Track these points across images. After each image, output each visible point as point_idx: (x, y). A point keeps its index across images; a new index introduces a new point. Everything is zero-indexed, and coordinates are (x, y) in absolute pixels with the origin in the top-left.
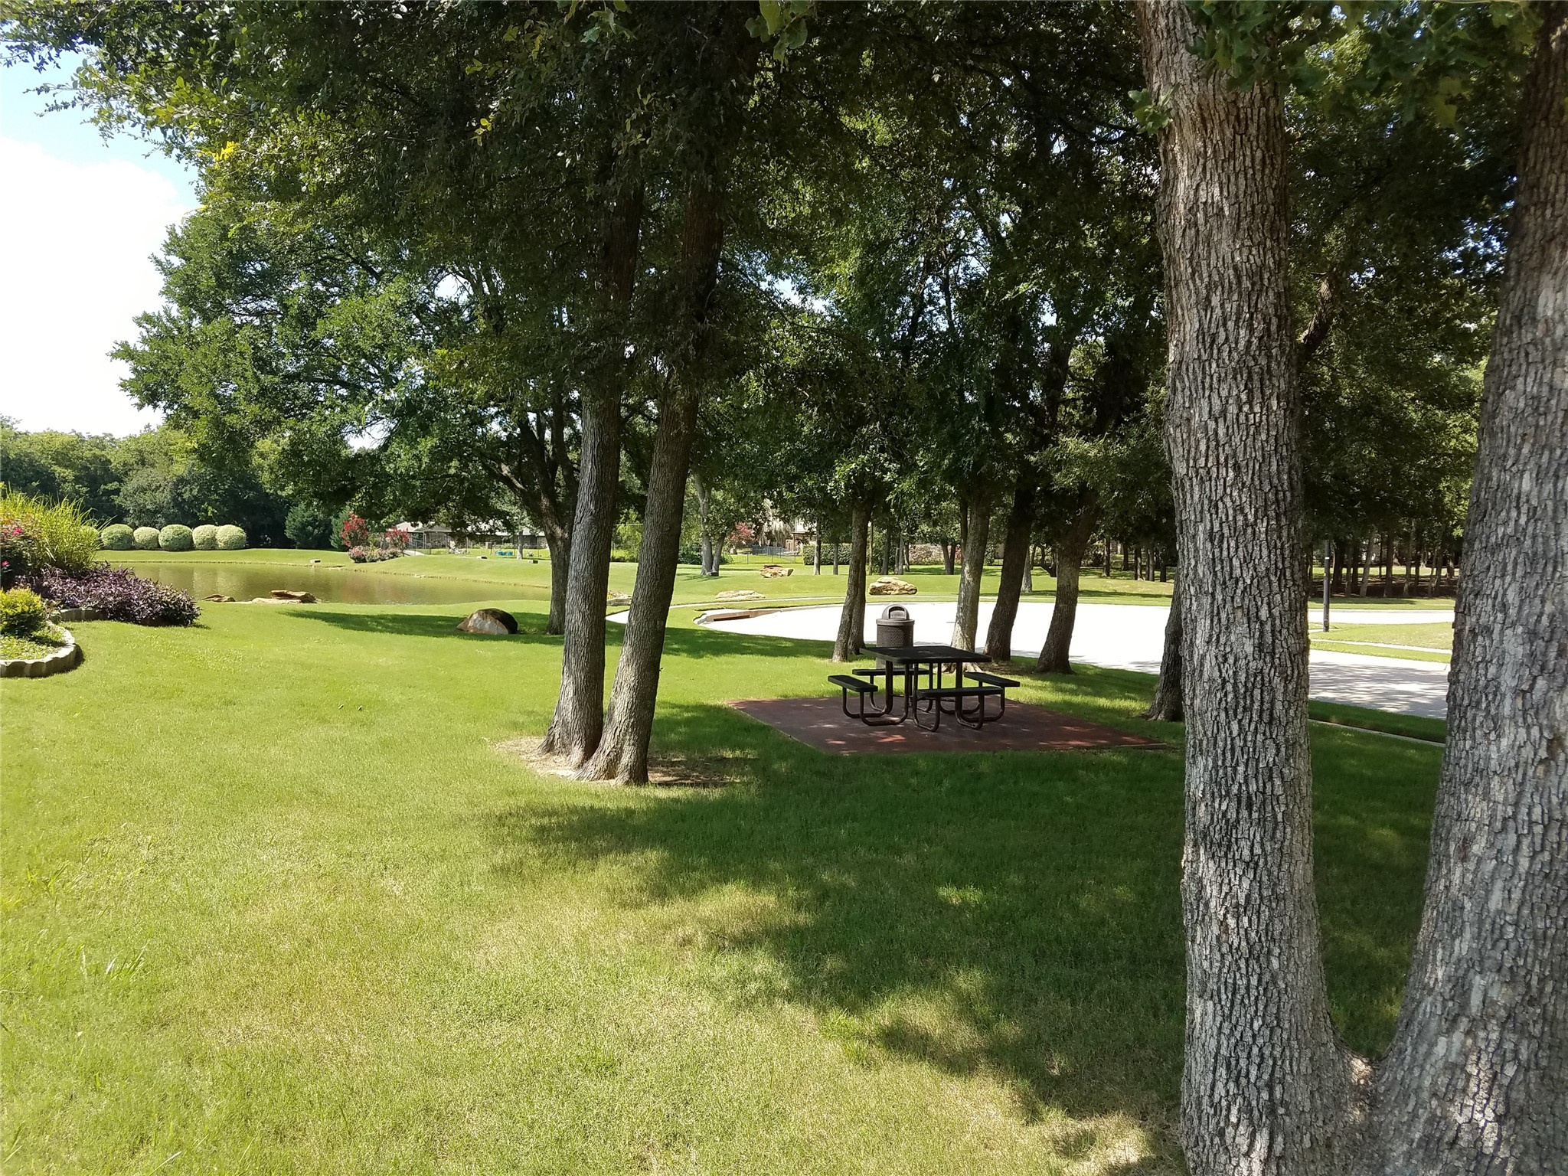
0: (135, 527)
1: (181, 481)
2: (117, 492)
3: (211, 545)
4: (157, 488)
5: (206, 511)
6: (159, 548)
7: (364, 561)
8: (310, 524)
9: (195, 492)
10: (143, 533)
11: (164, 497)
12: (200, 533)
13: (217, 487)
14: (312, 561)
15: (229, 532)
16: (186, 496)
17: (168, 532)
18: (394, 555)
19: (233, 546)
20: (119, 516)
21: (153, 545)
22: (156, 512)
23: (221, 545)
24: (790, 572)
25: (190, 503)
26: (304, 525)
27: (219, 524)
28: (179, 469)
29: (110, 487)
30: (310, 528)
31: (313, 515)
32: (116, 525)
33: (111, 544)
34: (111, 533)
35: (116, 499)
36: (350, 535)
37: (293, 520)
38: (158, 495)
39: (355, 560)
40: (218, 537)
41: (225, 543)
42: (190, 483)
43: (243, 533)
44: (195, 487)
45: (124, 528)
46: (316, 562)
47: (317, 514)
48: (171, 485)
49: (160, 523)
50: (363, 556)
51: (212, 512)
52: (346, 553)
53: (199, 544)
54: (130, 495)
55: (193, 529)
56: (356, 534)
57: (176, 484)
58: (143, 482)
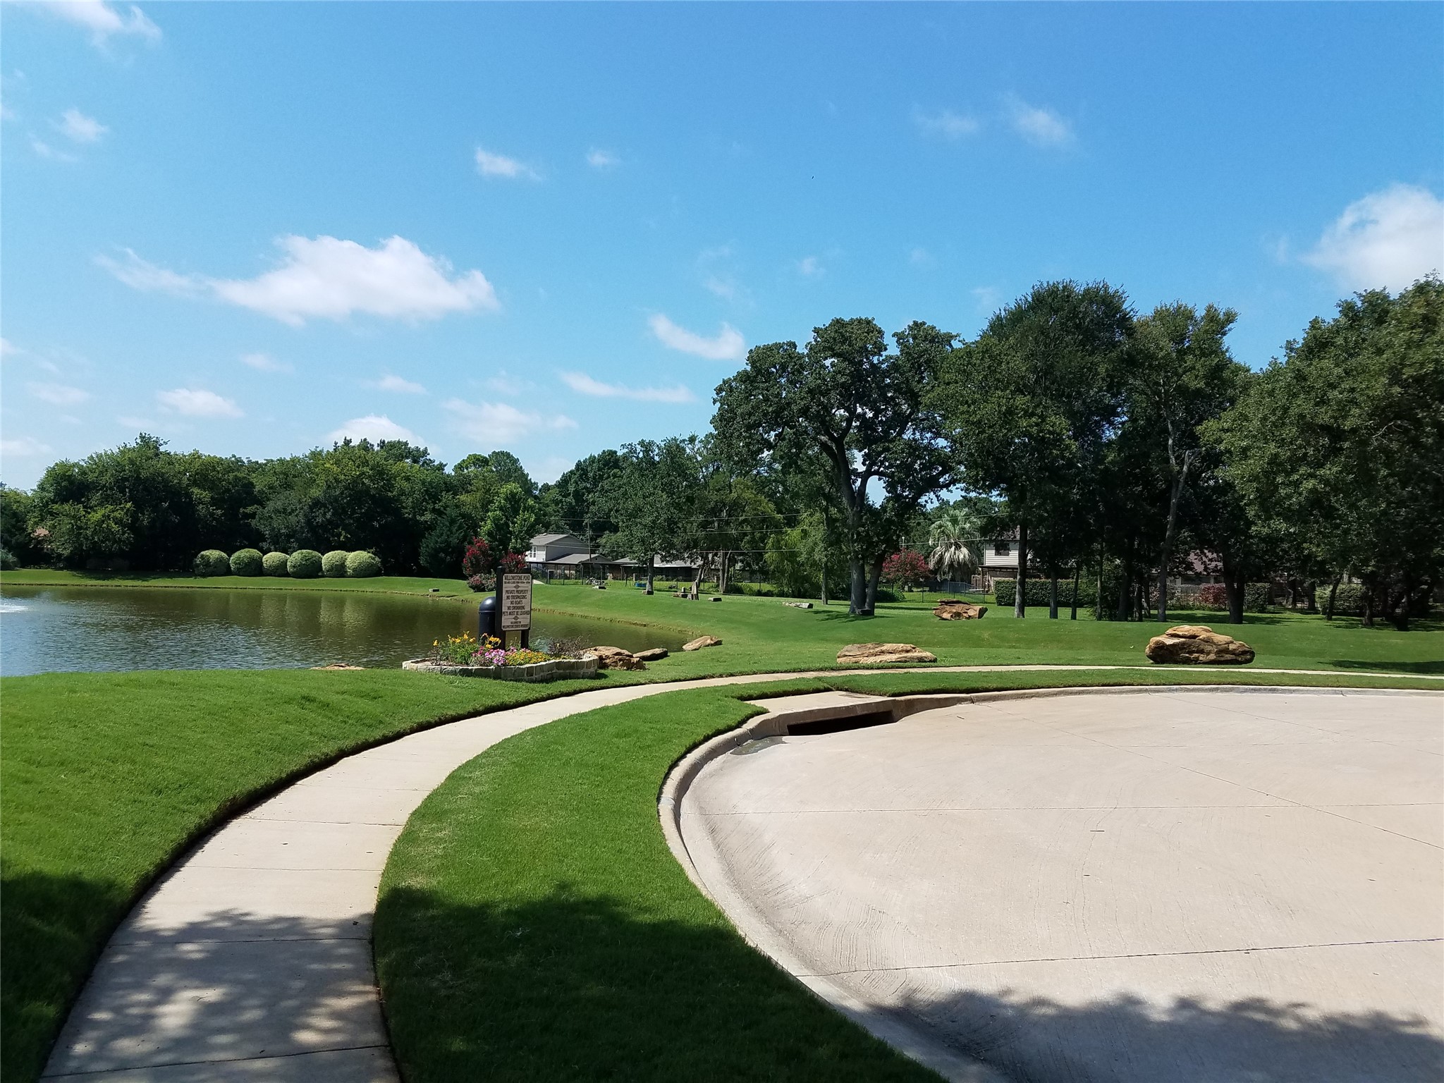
0: (265, 553)
1: (316, 504)
2: (253, 516)
3: (339, 571)
4: (293, 511)
5: (340, 534)
6: (287, 575)
7: (483, 590)
8: (442, 550)
9: (328, 516)
10: (272, 558)
11: (298, 519)
12: (328, 558)
13: (354, 512)
14: (431, 590)
15: (354, 558)
16: (320, 520)
17: (296, 557)
19: (365, 572)
20: (255, 540)
21: (280, 571)
22: (289, 536)
23: (350, 571)
24: (982, 612)
25: (322, 526)
26: (437, 551)
27: (350, 549)
28: (316, 492)
29: (249, 510)
30: (443, 555)
31: (446, 541)
32: (247, 550)
33: (238, 569)
34: (239, 558)
35: (253, 522)
36: (471, 562)
37: (427, 546)
38: (293, 519)
39: (474, 589)
40: (348, 563)
41: (354, 570)
42: (324, 505)
43: (374, 559)
44: (329, 510)
45: (254, 552)
46: (434, 591)
47: (451, 539)
48: (305, 508)
49: (290, 548)
50: (483, 585)
51: (345, 537)
52: (466, 582)
53: (328, 571)
54: (265, 518)
55: (323, 555)
56: (478, 561)
57: (311, 508)
58: (279, 505)
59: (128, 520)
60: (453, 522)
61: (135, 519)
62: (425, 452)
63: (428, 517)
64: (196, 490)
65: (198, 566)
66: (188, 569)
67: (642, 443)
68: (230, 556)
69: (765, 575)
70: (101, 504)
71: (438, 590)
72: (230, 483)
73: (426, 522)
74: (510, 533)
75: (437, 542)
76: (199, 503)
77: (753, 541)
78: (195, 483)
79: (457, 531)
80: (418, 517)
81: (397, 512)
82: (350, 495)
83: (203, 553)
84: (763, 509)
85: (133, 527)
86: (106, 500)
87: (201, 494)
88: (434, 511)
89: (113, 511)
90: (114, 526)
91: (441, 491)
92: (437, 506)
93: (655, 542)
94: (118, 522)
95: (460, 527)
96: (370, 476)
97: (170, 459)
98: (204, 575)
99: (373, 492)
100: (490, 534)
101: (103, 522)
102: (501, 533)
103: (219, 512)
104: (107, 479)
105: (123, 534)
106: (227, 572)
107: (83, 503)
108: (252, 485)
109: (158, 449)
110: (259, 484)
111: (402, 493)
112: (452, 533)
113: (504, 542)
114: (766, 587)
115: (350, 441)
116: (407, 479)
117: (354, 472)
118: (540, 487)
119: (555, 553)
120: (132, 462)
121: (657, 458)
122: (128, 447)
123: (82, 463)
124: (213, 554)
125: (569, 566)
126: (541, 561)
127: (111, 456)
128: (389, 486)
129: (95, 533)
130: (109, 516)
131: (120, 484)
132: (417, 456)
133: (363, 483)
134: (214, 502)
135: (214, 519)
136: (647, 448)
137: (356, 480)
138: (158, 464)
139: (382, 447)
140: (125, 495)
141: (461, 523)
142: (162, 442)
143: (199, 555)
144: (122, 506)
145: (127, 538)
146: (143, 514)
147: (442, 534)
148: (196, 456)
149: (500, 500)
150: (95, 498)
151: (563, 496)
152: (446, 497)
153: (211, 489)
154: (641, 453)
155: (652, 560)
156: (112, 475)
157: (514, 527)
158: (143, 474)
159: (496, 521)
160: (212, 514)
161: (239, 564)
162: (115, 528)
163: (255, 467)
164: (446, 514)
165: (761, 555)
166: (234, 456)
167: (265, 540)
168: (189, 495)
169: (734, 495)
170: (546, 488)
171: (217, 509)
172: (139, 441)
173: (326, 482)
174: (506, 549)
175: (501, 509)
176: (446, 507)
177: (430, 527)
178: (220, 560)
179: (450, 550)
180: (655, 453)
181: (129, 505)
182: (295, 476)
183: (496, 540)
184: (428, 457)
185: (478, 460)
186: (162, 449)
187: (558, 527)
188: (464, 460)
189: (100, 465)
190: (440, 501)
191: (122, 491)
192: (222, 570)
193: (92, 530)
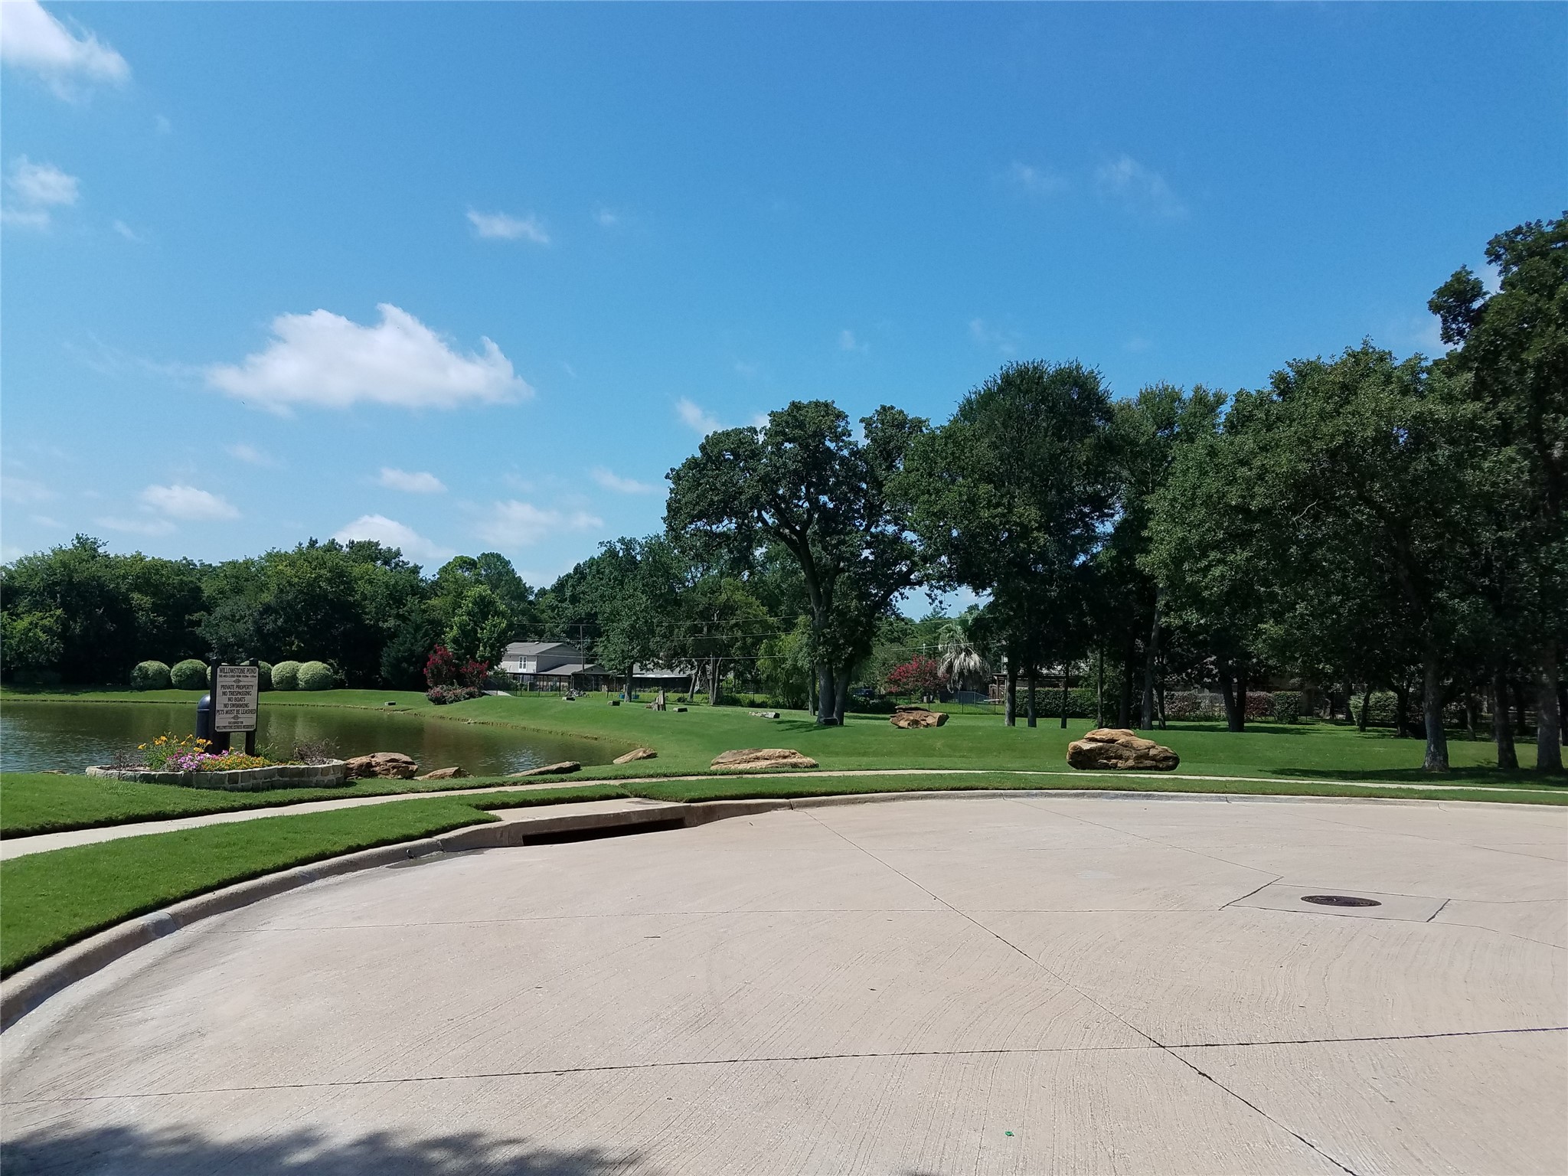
1: (267, 609)
2: (198, 623)
3: (290, 683)
4: (242, 617)
5: (292, 645)
7: (444, 703)
8: (405, 659)
9: (280, 622)
11: (246, 627)
12: (279, 670)
13: (309, 618)
14: (386, 704)
15: (308, 669)
16: (270, 627)
18: (471, 695)
19: (318, 684)
20: (200, 649)
23: (302, 684)
24: (942, 720)
25: (272, 634)
26: (399, 661)
27: (303, 660)
28: (267, 597)
29: (196, 616)
30: (406, 665)
31: (410, 650)
32: (190, 660)
33: (179, 681)
34: (180, 670)
35: (198, 631)
36: (432, 673)
37: (389, 655)
38: (240, 627)
39: (434, 702)
40: (300, 675)
41: (307, 682)
42: (277, 612)
43: (329, 670)
44: (281, 617)
45: (198, 663)
46: (390, 704)
47: (415, 648)
48: (255, 614)
49: (238, 658)
50: (444, 697)
51: (298, 646)
52: (425, 694)
53: (278, 684)
54: (212, 627)
55: (273, 666)
56: (440, 672)
57: (261, 614)
58: (227, 611)
59: (58, 628)
60: (418, 628)
61: (66, 627)
62: (398, 554)
63: (391, 623)
64: (136, 596)
65: (135, 678)
66: (124, 683)
67: (622, 541)
68: (171, 668)
69: (758, 685)
70: (29, 612)
71: (394, 704)
72: (175, 588)
73: (390, 628)
74: (479, 640)
75: (399, 651)
76: (139, 610)
77: (743, 648)
78: (136, 587)
79: (422, 638)
80: (381, 624)
81: (358, 619)
82: (304, 601)
83: (141, 664)
84: (754, 612)
85: (64, 635)
86: (35, 606)
87: (142, 600)
88: (398, 616)
89: (42, 619)
90: (41, 635)
91: (408, 595)
92: (401, 611)
93: (633, 648)
94: (46, 630)
95: (426, 634)
96: (327, 579)
97: (109, 563)
98: (141, 689)
99: (330, 596)
100: (455, 641)
101: (30, 630)
102: (468, 640)
103: (161, 619)
104: (35, 583)
105: (52, 644)
106: (168, 685)
107: (8, 609)
108: (199, 589)
109: (95, 550)
110: (208, 589)
111: (364, 597)
112: (416, 641)
113: (472, 651)
114: (759, 698)
115: (316, 542)
116: (370, 582)
117: (309, 575)
118: (536, 591)
119: (546, 663)
120: (64, 565)
121: (639, 558)
122: (63, 548)
123: (10, 567)
124: (152, 666)
125: (560, 677)
126: (532, 672)
127: (42, 560)
128: (351, 591)
129: (20, 641)
130: (37, 624)
131: (50, 589)
132: (389, 557)
133: (320, 587)
134: (155, 608)
135: (156, 627)
136: (627, 546)
137: (313, 584)
138: (93, 568)
139: (351, 548)
140: (55, 601)
141: (427, 630)
142: (101, 543)
143: (137, 667)
144: (52, 613)
145: (57, 648)
146: (76, 622)
147: (405, 642)
148: (138, 558)
149: (467, 604)
150: (24, 603)
151: (560, 602)
152: (412, 602)
153: (154, 595)
154: (621, 552)
155: (631, 668)
156: (42, 579)
157: (482, 633)
158: (76, 578)
159: (462, 627)
160: (153, 622)
161: (181, 676)
162: (43, 637)
163: (208, 571)
164: (410, 620)
165: (753, 662)
166: (185, 559)
167: (211, 650)
168: (127, 600)
169: (724, 597)
170: (543, 592)
171: (158, 616)
172: (75, 542)
173: (278, 585)
174: (473, 657)
175: (469, 614)
176: (411, 611)
177: (393, 634)
178: (160, 672)
179: (414, 659)
180: (637, 551)
181: (59, 612)
182: (247, 580)
183: (463, 648)
184: (401, 558)
185: (465, 562)
186: (100, 550)
187: (553, 635)
188: (449, 563)
189: (29, 568)
190: (405, 605)
191: (54, 598)
192: (162, 682)
193: (17, 639)
